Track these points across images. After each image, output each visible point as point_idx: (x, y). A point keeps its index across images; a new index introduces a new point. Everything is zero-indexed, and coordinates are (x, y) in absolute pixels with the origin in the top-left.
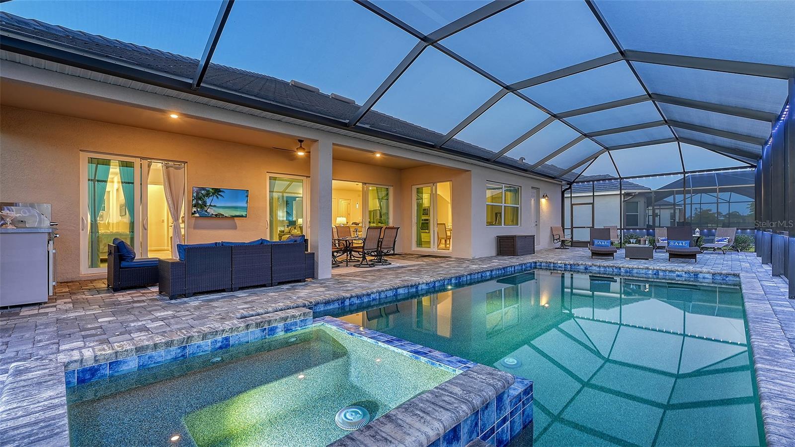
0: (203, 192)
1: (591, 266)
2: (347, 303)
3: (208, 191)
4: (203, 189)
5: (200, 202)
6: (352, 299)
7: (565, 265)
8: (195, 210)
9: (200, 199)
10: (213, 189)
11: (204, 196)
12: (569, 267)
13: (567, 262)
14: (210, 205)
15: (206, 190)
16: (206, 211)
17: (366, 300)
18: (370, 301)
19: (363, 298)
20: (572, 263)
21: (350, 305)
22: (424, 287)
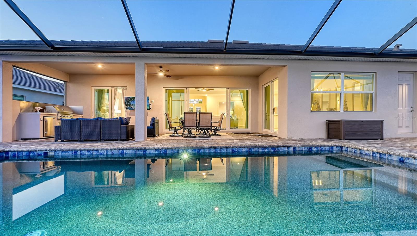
0: (129, 99)
1: (409, 159)
2: (79, 153)
3: (131, 98)
4: (129, 97)
5: (128, 103)
6: (83, 152)
7: (373, 153)
8: (127, 107)
9: (128, 102)
10: (133, 97)
11: (130, 101)
12: (378, 155)
13: (375, 150)
14: (133, 105)
15: (130, 98)
16: (131, 107)
17: (94, 153)
18: (98, 155)
19: (92, 152)
20: (381, 151)
21: (81, 154)
22: (153, 151)
